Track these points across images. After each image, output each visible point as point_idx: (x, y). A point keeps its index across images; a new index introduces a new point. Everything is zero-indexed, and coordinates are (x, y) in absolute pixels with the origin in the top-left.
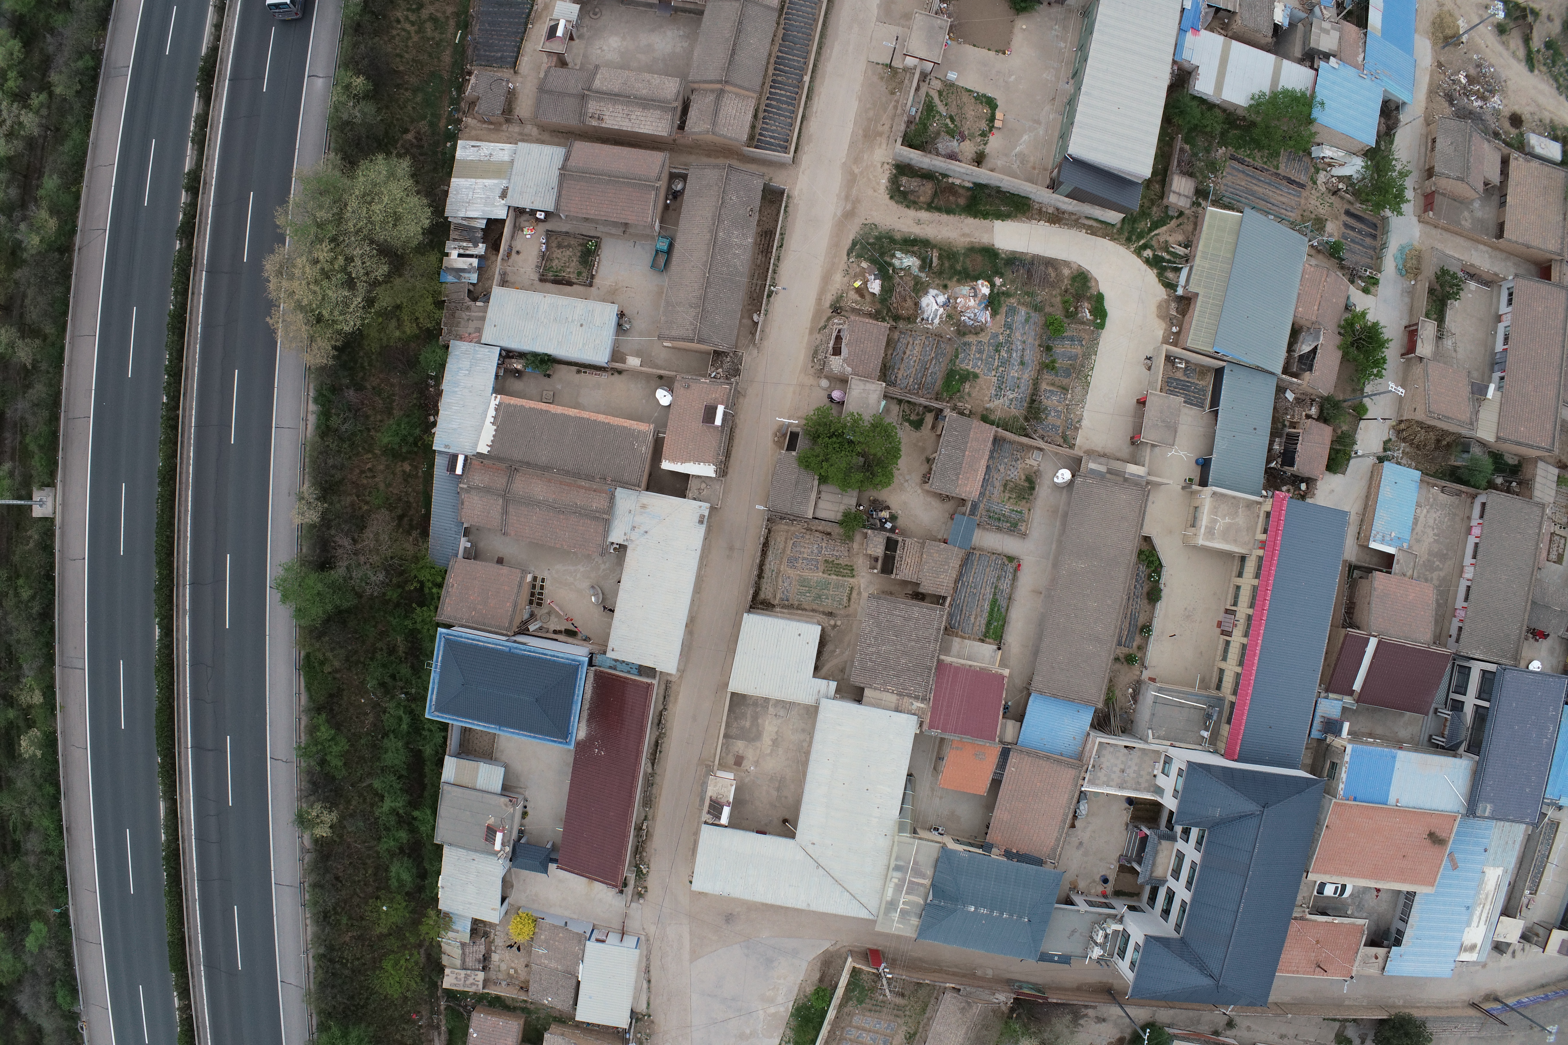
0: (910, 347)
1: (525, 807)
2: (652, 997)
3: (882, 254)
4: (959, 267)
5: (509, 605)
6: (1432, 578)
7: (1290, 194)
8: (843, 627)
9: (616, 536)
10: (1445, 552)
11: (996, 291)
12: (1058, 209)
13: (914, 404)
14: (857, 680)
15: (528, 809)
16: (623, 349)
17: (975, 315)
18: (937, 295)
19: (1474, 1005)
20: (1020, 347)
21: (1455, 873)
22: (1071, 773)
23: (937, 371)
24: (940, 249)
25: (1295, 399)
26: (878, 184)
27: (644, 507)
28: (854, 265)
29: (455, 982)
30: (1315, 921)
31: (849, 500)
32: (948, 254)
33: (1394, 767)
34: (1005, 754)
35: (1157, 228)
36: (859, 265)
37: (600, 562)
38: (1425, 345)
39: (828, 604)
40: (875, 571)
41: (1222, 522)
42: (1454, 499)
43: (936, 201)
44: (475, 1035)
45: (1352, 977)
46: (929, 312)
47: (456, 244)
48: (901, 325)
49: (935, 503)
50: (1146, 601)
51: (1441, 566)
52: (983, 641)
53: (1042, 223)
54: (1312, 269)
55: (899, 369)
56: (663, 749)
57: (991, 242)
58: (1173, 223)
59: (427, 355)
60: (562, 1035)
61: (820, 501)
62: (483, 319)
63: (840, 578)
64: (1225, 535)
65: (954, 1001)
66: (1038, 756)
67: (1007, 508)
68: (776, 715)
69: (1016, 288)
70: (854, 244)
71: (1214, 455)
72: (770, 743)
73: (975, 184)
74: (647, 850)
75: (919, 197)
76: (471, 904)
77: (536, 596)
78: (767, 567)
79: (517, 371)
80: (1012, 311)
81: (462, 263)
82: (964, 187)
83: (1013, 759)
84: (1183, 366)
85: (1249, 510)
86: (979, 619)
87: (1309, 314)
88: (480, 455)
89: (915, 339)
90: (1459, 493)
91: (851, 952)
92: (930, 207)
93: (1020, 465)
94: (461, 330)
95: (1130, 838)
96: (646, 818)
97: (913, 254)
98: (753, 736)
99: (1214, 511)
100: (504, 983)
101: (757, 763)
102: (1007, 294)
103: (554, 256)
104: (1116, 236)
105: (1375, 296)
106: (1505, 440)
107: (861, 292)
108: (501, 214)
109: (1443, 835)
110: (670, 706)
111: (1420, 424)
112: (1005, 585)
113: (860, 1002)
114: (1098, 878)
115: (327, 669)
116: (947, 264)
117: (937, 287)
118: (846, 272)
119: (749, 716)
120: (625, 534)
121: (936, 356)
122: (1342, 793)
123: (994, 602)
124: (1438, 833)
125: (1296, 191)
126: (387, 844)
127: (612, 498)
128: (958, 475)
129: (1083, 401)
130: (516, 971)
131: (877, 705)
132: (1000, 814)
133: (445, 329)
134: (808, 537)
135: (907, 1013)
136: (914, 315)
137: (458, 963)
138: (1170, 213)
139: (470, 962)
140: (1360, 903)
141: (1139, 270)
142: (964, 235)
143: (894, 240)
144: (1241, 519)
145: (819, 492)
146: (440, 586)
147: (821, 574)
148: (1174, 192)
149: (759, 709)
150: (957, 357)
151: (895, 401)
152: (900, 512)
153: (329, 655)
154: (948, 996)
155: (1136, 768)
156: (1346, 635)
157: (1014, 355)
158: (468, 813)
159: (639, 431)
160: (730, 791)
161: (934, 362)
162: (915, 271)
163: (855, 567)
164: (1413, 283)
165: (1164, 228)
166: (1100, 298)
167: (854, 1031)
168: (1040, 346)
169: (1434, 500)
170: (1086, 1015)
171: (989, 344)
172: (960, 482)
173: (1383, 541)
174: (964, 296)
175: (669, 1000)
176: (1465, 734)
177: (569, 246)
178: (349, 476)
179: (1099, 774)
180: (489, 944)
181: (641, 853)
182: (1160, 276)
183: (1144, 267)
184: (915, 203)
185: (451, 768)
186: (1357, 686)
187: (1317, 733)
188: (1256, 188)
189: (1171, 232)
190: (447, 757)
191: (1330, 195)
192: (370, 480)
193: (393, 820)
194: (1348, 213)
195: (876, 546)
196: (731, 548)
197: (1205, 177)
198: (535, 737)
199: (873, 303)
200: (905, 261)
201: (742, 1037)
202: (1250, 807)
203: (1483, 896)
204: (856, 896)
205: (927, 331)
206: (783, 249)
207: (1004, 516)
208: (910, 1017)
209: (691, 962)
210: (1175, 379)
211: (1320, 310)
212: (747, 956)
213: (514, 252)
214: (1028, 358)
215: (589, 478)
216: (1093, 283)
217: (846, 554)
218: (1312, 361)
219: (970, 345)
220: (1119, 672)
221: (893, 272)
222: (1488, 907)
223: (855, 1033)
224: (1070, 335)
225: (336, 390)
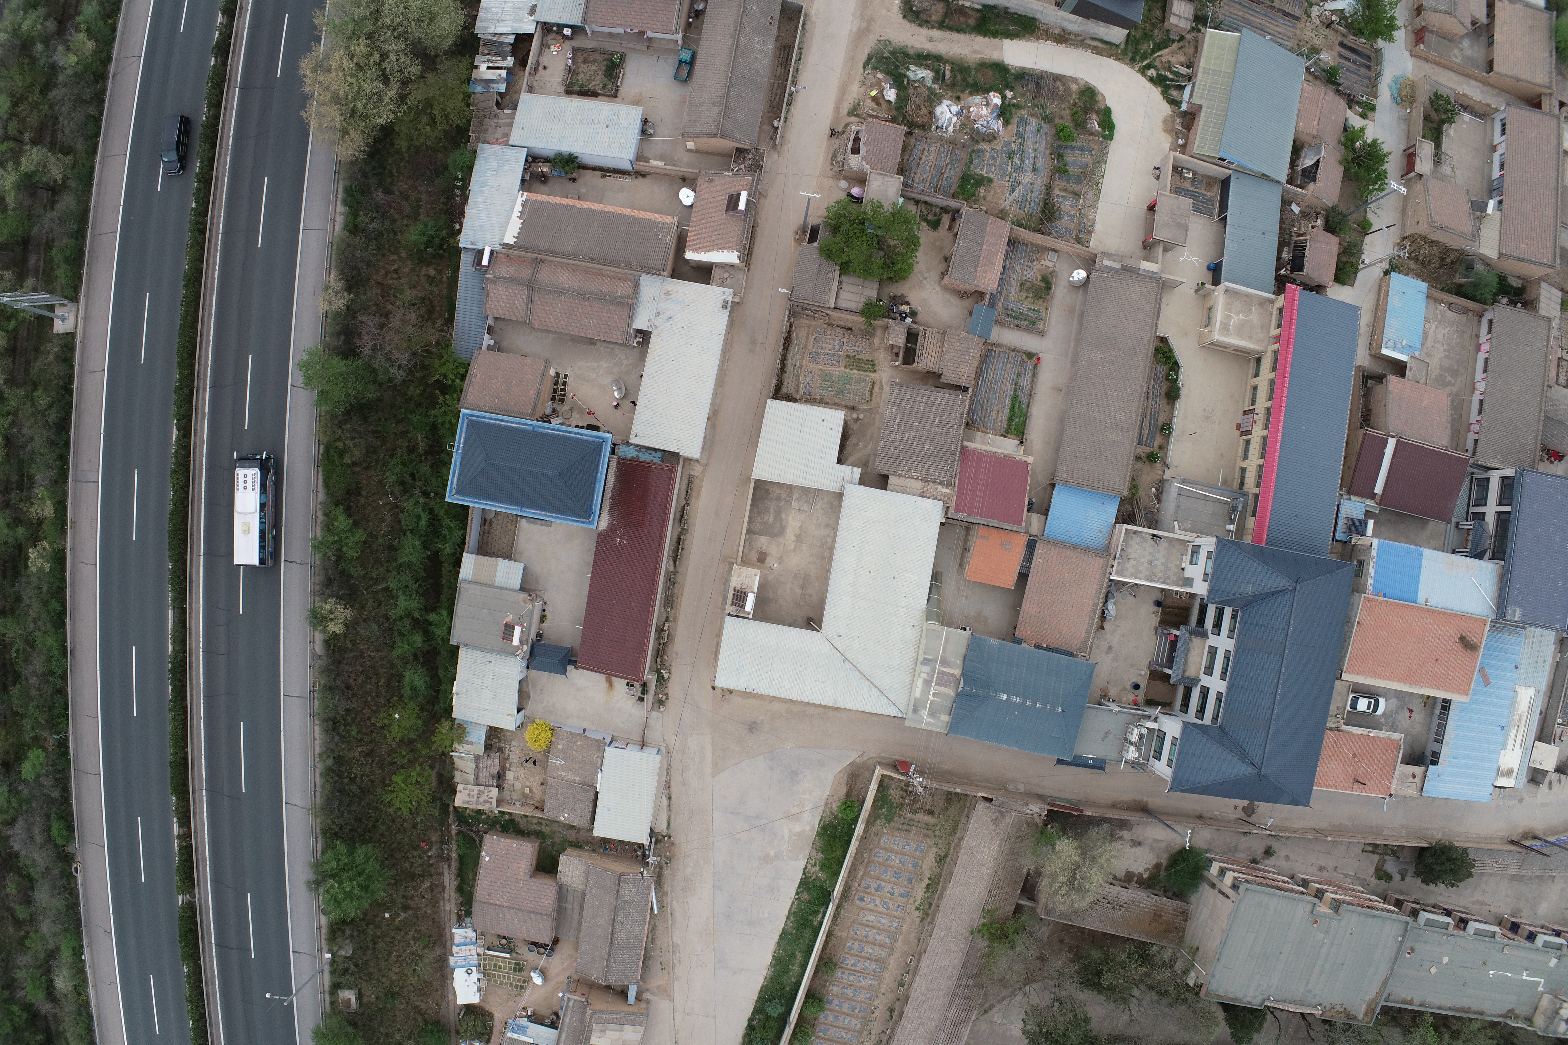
0: (925, 153)
1: (544, 610)
2: (673, 816)
3: (897, 67)
4: (970, 80)
5: (532, 394)
6: (1445, 392)
7: (1285, 24)
8: (865, 420)
9: (640, 323)
10: (1456, 367)
11: (1006, 102)
12: (1063, 30)
13: (931, 205)
14: (881, 469)
15: (546, 613)
16: (647, 154)
17: (988, 122)
18: (951, 105)
19: (1515, 843)
20: (1032, 155)
21: (1487, 689)
22: (1099, 562)
23: (952, 175)
24: (953, 63)
25: (1301, 212)
26: (892, 4)
27: (668, 293)
28: (870, 76)
29: (467, 799)
30: (1351, 733)
31: (871, 291)
32: (960, 68)
33: (1421, 565)
34: (1031, 547)
35: (1159, 49)
36: (874, 76)
37: (623, 357)
38: (1424, 164)
39: (850, 399)
40: (897, 363)
41: (1236, 318)
43: (947, 21)
44: (487, 859)
45: (1391, 795)
46: (943, 119)
47: (485, 58)
48: (917, 131)
49: (954, 300)
50: (1165, 401)
51: (1453, 382)
52: (1005, 436)
53: (1049, 42)
54: (1310, 91)
55: (915, 173)
56: (686, 546)
57: (1001, 59)
58: (1175, 46)
59: (455, 160)
60: (579, 856)
61: (841, 291)
62: (511, 125)
63: (862, 373)
64: (1240, 331)
65: (986, 811)
66: (1064, 546)
67: (1025, 307)
68: (799, 510)
69: (1027, 101)
70: (870, 58)
71: (1225, 257)
72: (794, 538)
73: (984, 6)
74: (669, 653)
75: (931, 16)
76: (486, 710)
77: (558, 393)
78: (789, 362)
79: (543, 175)
80: (1023, 122)
81: (491, 75)
82: (973, 9)
83: (1040, 550)
84: (1190, 176)
85: (1262, 306)
86: (1000, 414)
87: (1309, 129)
88: (506, 246)
89: (930, 146)
90: (1465, 311)
91: (880, 763)
92: (942, 26)
93: (1036, 266)
94: (489, 137)
95: (1160, 642)
96: (667, 619)
97: (927, 67)
98: (776, 531)
99: (1228, 307)
100: (518, 803)
101: (780, 560)
102: (1018, 107)
103: (580, 70)
104: (1120, 57)
105: (1372, 120)
106: (1508, 256)
107: (877, 100)
108: (530, 28)
109: (1475, 640)
110: (693, 501)
111: (1424, 238)
112: (1025, 382)
113: (889, 820)
114: (1128, 685)
115: (347, 460)
116: (959, 77)
117: (951, 98)
118: (863, 83)
119: (772, 510)
120: (649, 321)
121: (951, 161)
122: (1371, 588)
123: (1015, 398)
124: (1469, 637)
125: (1292, 23)
126: (402, 649)
127: (637, 286)
128: (976, 267)
129: (1094, 206)
130: (531, 791)
131: (903, 490)
132: (1029, 606)
133: (474, 136)
134: (829, 332)
135: (937, 833)
136: (929, 123)
137: (471, 778)
138: (1171, 37)
139: (483, 778)
140: (1393, 723)
141: (1145, 88)
142: (974, 52)
143: (908, 55)
144: (1255, 316)
145: (840, 283)
146: (463, 377)
147: (842, 369)
148: (1174, 14)
149: (782, 504)
150: (971, 163)
151: (912, 202)
152: (919, 308)
153: (349, 444)
154: (981, 806)
155: (1164, 560)
156: (1365, 435)
157: (1027, 162)
158: (485, 611)
159: (663, 223)
160: (754, 581)
161: (949, 167)
162: (929, 82)
163: (876, 362)
164: (1408, 110)
165: (1167, 50)
166: (1107, 112)
167: (882, 852)
168: (1051, 154)
169: (1442, 317)
170: (1121, 838)
171: (1002, 151)
172: (978, 274)
173: (1394, 348)
174: (976, 105)
175: (690, 819)
176: (1488, 543)
177: (595, 61)
178: (375, 277)
179: (1127, 565)
180: (504, 760)
181: (662, 656)
182: (1165, 93)
183: (1149, 85)
184: (927, 22)
185: (470, 566)
186: (1378, 489)
187: (1342, 535)
189: (1173, 53)
190: (465, 554)
191: (1324, 28)
192: (395, 282)
193: (408, 623)
194: (1342, 45)
195: (897, 337)
196: (753, 343)
197: (1204, 5)
198: (557, 518)
199: (889, 110)
200: (919, 73)
201: (766, 859)
202: (1282, 582)
203: (1516, 717)
204: (884, 692)
205: (941, 138)
206: (801, 63)
207: (1021, 313)
208: (940, 837)
209: (713, 776)
210: (1183, 189)
211: (1320, 126)
212: (771, 768)
213: (541, 67)
214: (1040, 165)
215: (615, 264)
216: (1100, 98)
217: (867, 350)
218: (1315, 173)
219: (983, 151)
220: (1141, 470)
221: (908, 83)
222: (1522, 729)
223: (883, 855)
224: (1079, 144)
225: (365, 191)
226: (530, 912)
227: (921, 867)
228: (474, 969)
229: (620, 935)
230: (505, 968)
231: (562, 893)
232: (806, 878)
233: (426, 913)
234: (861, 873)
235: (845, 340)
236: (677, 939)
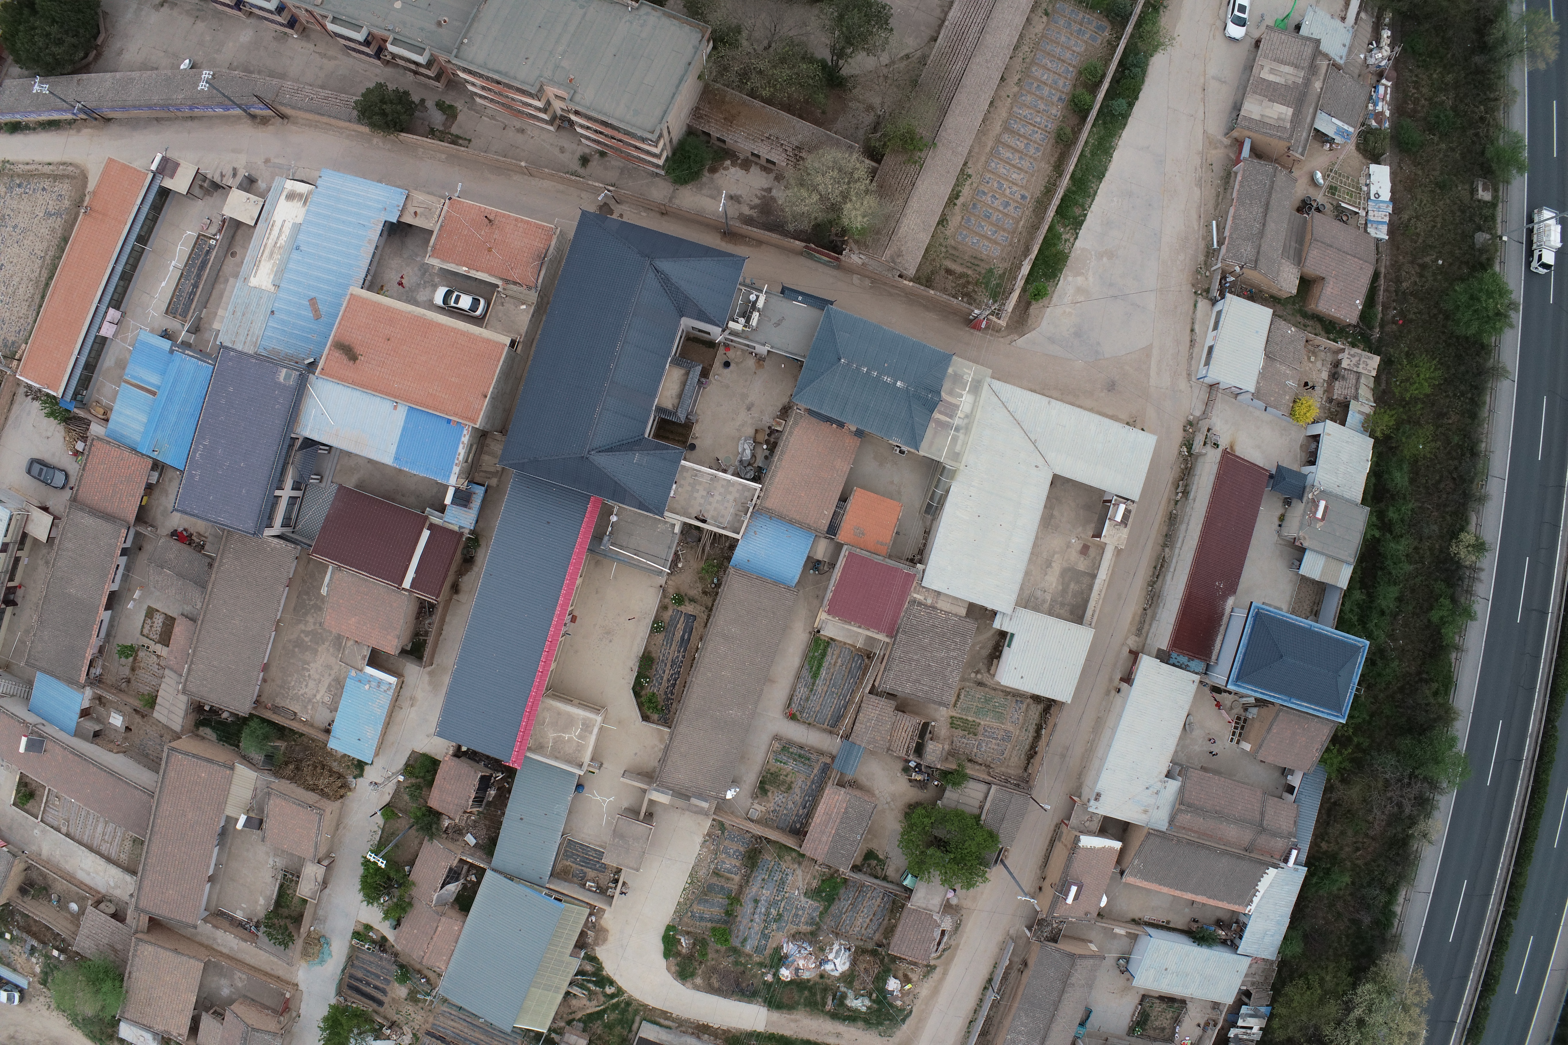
0: (865, 925)
1: (1280, 526)
2: (1191, 313)
3: (879, 1010)
4: (806, 993)
5: (1274, 730)
6: (315, 624)
7: (443, 1028)
8: (970, 670)
9: (1174, 785)
10: (296, 650)
11: (774, 970)
12: (699, 1037)
13: (871, 875)
14: (972, 625)
15: (1277, 523)
16: (1127, 940)
17: (800, 952)
18: (832, 970)
19: (283, 116)
20: (756, 916)
21: (313, 295)
22: (769, 504)
23: (843, 902)
24: (822, 1011)
25: (463, 835)
27: (1146, 812)
28: (908, 1003)
29: (1369, 361)
30: (490, 275)
32: (815, 1006)
33: (398, 449)
34: (833, 529)
35: (598, 1013)
36: (904, 1002)
38: (313, 875)
39: (979, 693)
40: (933, 724)
41: (573, 735)
42: (280, 702)
44: (1358, 302)
45: (450, 199)
46: (844, 958)
47: (1252, 1038)
48: (870, 946)
49: (863, 780)
50: (654, 655)
51: (302, 635)
52: (832, 639)
53: (716, 1026)
54: (438, 964)
55: (879, 906)
56: (1152, 569)
57: (770, 1013)
58: (579, 1015)
59: (1297, 948)
60: (1283, 291)
61: (981, 799)
62: (1246, 976)
63: (964, 717)
64: (570, 722)
65: (906, 265)
66: (800, 523)
67: (791, 766)
68: (1045, 591)
69: (751, 969)
70: (903, 1021)
72: (1053, 564)
74: (1179, 470)
76: (1347, 442)
77: (1241, 726)
78: (1031, 733)
79: (1220, 927)
80: (758, 950)
81: (1250, 1022)
83: (824, 523)
84: (588, 883)
85: (540, 743)
86: (833, 662)
87: (449, 923)
88: (1276, 866)
89: (859, 932)
90: (276, 709)
91: (999, 331)
93: (771, 806)
94: (1262, 965)
95: (694, 406)
96: (1177, 502)
97: (849, 1009)
98: (1070, 574)
99: (580, 748)
100: (1322, 348)
101: (1069, 545)
102: (761, 965)
103: (1170, 1022)
104: (641, 1008)
105: (358, 922)
106: (222, 764)
107: (906, 980)
109: (337, 354)
110: (1140, 611)
111: (323, 794)
112: (802, 691)
113: (990, 271)
114: (734, 368)
115: (1435, 686)
116: (819, 997)
117: (829, 977)
118: (916, 997)
119: (1070, 594)
120: (1165, 788)
121: (841, 915)
122: (465, 432)
123: (815, 676)
124: (344, 359)
125: (436, 1030)
127: (1172, 821)
128: (846, 812)
129: (699, 861)
130: (1309, 358)
131: (956, 600)
132: (843, 467)
133: (1275, 967)
134: (989, 759)
135: (943, 250)
136: (858, 954)
137: (1363, 380)
138: (581, 1025)
139: (1352, 378)
140: (424, 274)
141: (621, 976)
142: (796, 1021)
143: (865, 1021)
144: (551, 735)
145: (981, 808)
146: (1328, 750)
147: (982, 723)
149: (1060, 599)
150: (821, 913)
151: (889, 879)
152: (899, 774)
153: (1432, 700)
154: (912, 271)
155: (695, 495)
156: (438, 595)
157: (763, 910)
158: (1337, 534)
159: (1136, 876)
160: (1108, 531)
161: (844, 910)
162: (850, 994)
163: (949, 726)
164: (312, 928)
165: (589, 1011)
166: (667, 954)
167: (1000, 239)
168: (737, 917)
169: (306, 707)
170: (752, 208)
171: (787, 922)
172: (845, 805)
173: (380, 682)
174: (809, 969)
175: (1176, 307)
176: (297, 457)
177: (1155, 1029)
179: (737, 495)
180: (1329, 390)
181: (1186, 468)
182: (599, 967)
183: (616, 978)
185: (1343, 577)
186: (426, 534)
187: (477, 491)
188: (482, 1037)
189: (583, 1008)
190: (1345, 588)
191: (399, 1021)
193: (1398, 530)
194: (380, 1003)
195: (934, 752)
196: (1063, 756)
198: (1283, 616)
199: (897, 970)
200: (859, 1004)
201: (1111, 255)
202: (602, 460)
203: (277, 256)
204: (1001, 405)
205: (847, 938)
206: (970, 1019)
207: (795, 760)
208: (941, 245)
209: (1151, 346)
210: (597, 870)
211: (435, 925)
212: (1098, 343)
213: (1202, 1026)
214: (750, 906)
215: (1190, 843)
216: (673, 969)
217: (955, 739)
218: (447, 876)
219: (807, 923)
220: (690, 587)
221: (871, 994)
222: (271, 242)
223: (1001, 236)
224: (703, 924)
225: (1377, 923)
226: (1331, 246)
227: (963, 218)
228: (1372, 197)
229: (1258, 210)
230: (1344, 193)
231: (1299, 258)
232: (1076, 229)
233: (1404, 257)
234: (1022, 223)
235: (975, 750)
236: (1197, 191)
